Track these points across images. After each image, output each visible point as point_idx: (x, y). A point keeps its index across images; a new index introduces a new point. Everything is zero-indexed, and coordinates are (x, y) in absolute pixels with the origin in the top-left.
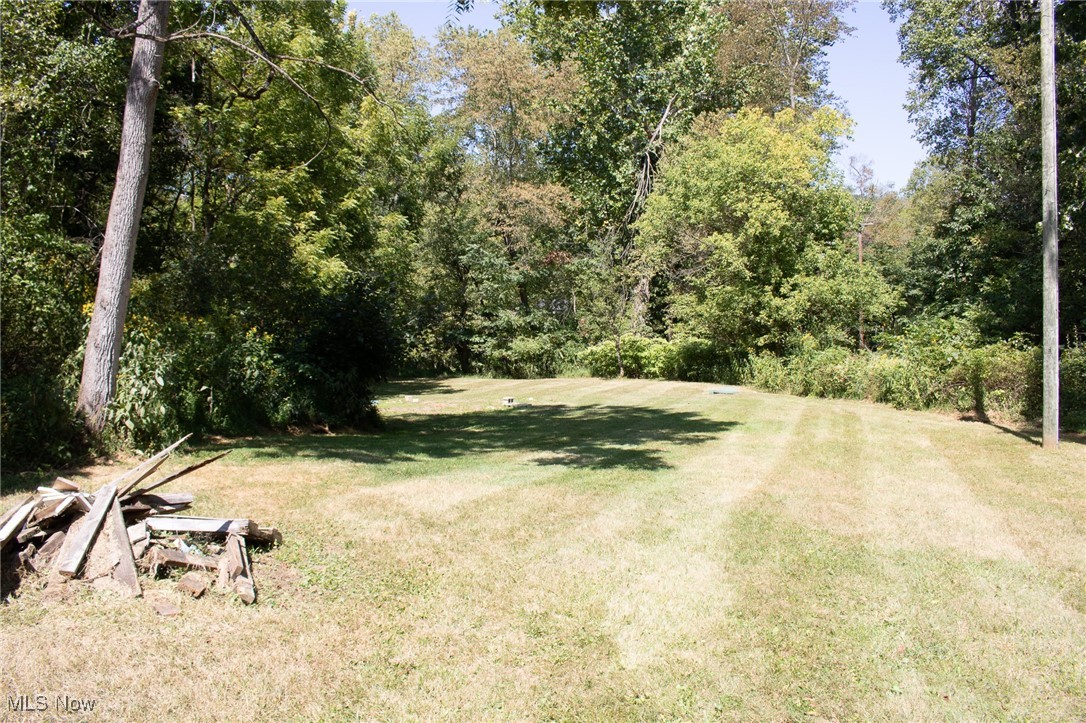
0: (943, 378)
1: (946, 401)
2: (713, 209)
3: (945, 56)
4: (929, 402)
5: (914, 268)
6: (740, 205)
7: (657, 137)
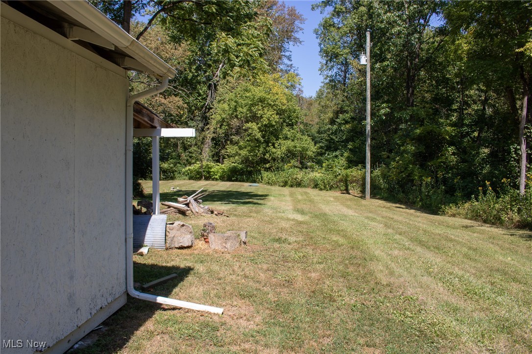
0: (335, 180)
1: (337, 187)
2: (248, 113)
3: (336, 56)
4: (331, 188)
5: (319, 134)
6: (259, 112)
7: (217, 76)
